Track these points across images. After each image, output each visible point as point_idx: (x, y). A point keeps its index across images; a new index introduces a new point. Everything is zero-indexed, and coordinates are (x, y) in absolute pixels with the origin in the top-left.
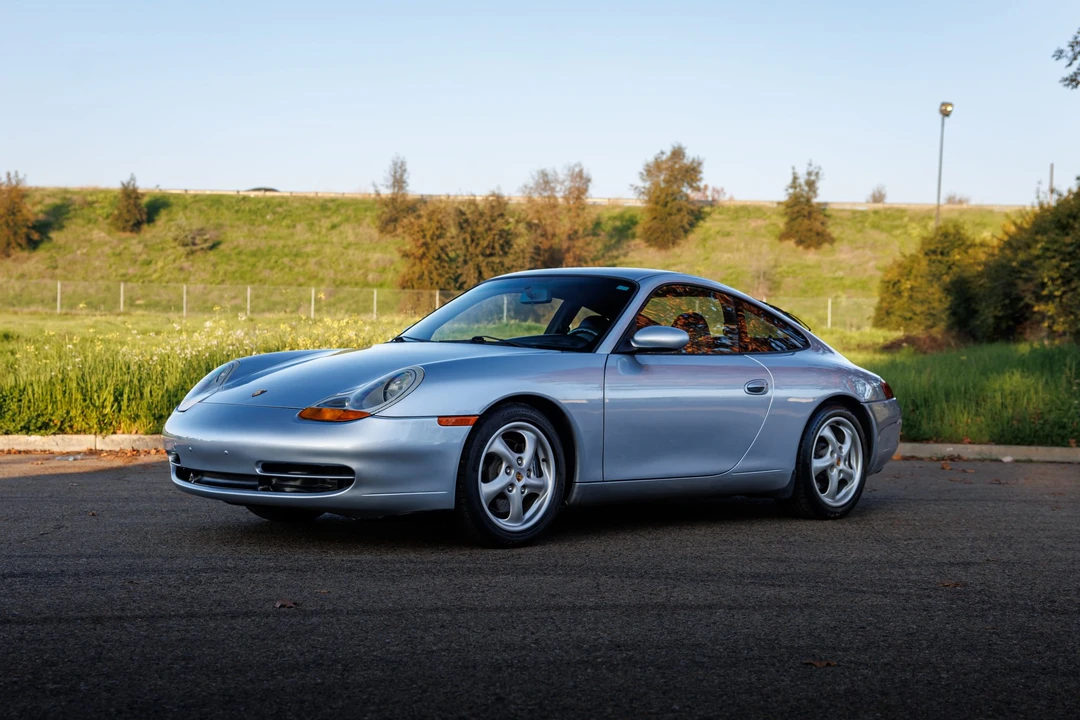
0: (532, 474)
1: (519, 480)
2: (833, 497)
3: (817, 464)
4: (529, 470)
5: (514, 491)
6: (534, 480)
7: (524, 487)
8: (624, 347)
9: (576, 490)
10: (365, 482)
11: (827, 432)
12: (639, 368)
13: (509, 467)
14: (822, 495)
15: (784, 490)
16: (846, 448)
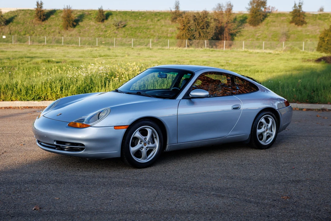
0: (150, 143)
1: (145, 146)
2: (265, 142)
3: (259, 131)
4: (149, 142)
5: (143, 149)
6: (151, 145)
7: (147, 148)
8: (187, 97)
9: (167, 147)
10: (88, 149)
11: (263, 120)
12: (193, 103)
13: (141, 141)
14: (260, 141)
15: (246, 141)
16: (270, 125)
